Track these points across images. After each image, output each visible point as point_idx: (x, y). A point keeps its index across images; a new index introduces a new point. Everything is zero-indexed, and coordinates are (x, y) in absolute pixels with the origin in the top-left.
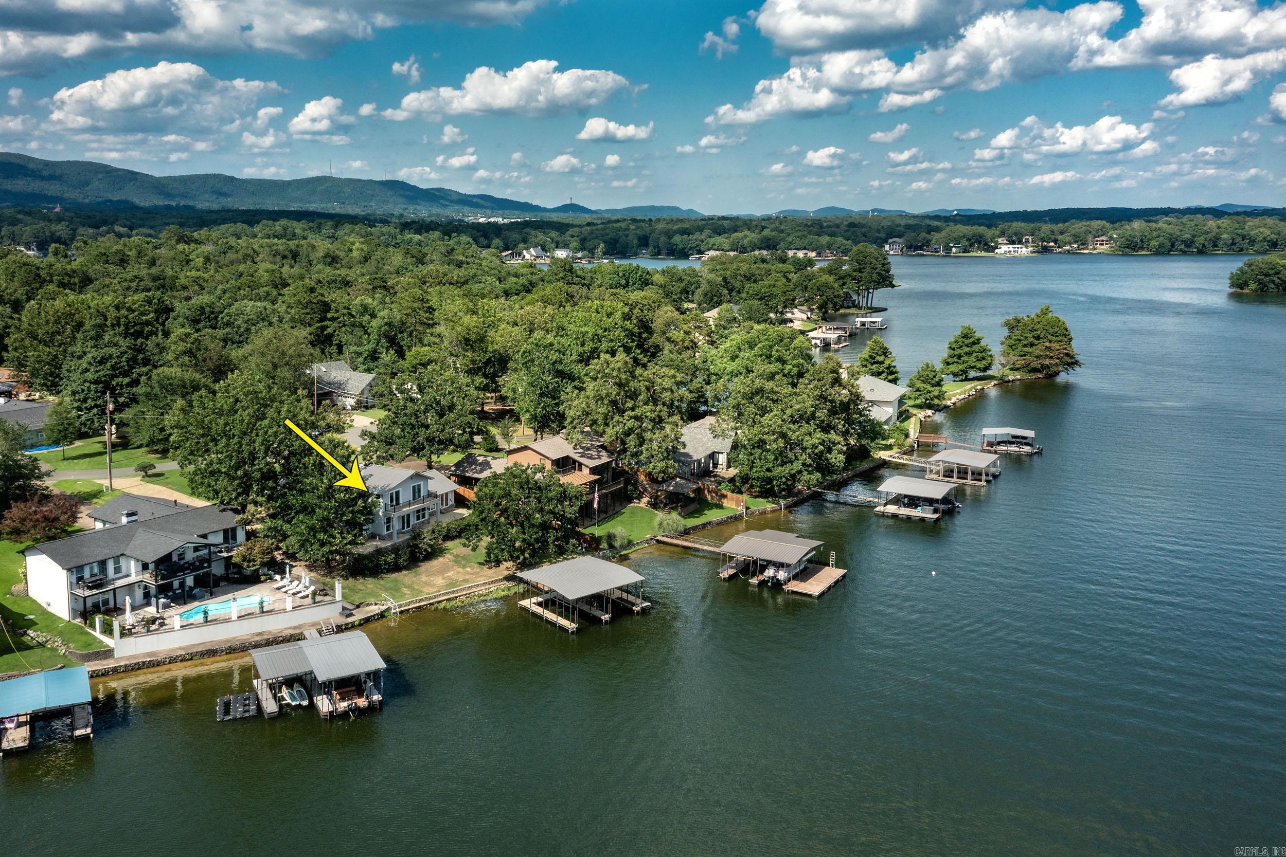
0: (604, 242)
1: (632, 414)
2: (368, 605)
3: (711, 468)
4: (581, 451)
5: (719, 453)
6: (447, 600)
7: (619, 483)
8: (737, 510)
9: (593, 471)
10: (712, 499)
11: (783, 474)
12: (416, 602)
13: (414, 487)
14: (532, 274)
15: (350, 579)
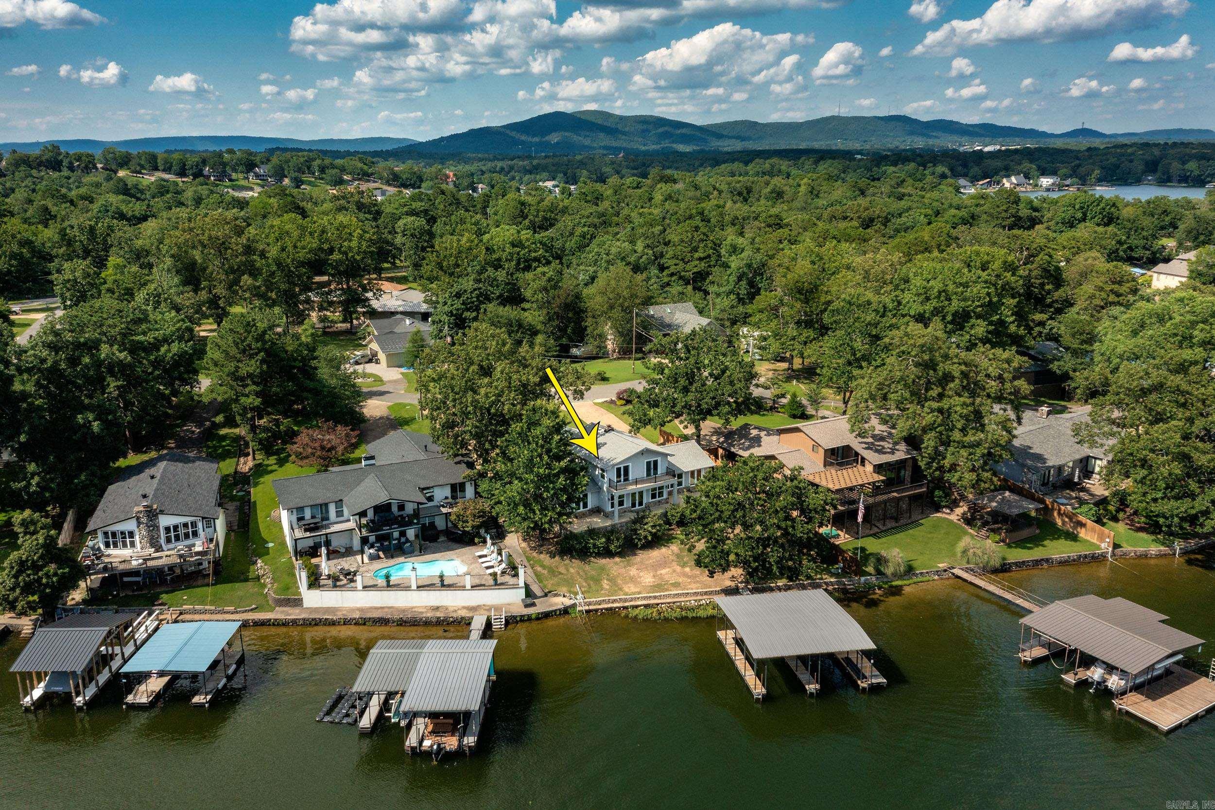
0: (1102, 168)
1: (935, 405)
2: (556, 595)
3: (1076, 480)
4: (870, 440)
5: (1096, 458)
6: (646, 606)
7: (921, 486)
8: (1099, 548)
9: (878, 468)
10: (1064, 523)
11: (1175, 512)
12: (609, 601)
13: (648, 463)
14: (977, 205)
15: (557, 558)
